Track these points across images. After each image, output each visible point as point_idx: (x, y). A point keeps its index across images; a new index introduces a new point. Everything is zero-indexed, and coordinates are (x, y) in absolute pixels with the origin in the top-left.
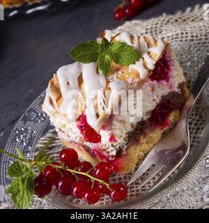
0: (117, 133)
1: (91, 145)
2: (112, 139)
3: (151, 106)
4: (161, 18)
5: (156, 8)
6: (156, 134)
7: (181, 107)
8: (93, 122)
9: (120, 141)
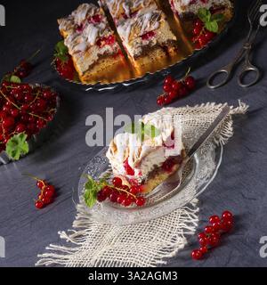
0: (143, 171)
1: (130, 177)
2: (140, 174)
3: (163, 160)
4: (184, 108)
5: (185, 100)
6: (165, 176)
7: (181, 163)
8: (131, 164)
9: (144, 176)
